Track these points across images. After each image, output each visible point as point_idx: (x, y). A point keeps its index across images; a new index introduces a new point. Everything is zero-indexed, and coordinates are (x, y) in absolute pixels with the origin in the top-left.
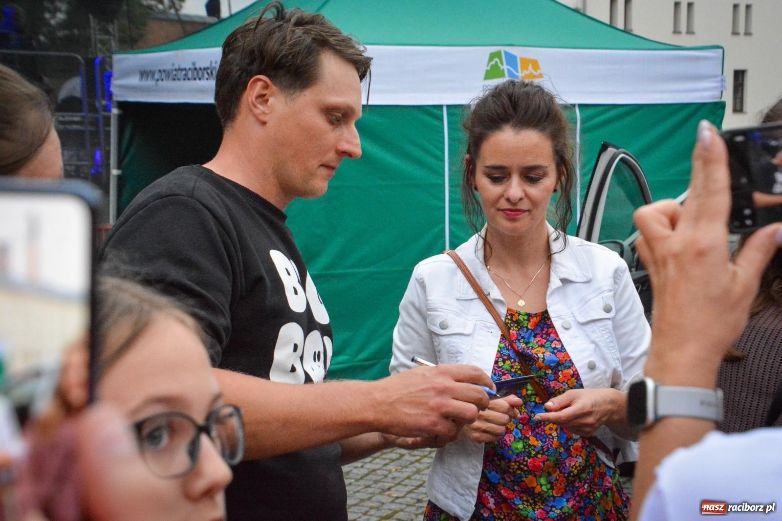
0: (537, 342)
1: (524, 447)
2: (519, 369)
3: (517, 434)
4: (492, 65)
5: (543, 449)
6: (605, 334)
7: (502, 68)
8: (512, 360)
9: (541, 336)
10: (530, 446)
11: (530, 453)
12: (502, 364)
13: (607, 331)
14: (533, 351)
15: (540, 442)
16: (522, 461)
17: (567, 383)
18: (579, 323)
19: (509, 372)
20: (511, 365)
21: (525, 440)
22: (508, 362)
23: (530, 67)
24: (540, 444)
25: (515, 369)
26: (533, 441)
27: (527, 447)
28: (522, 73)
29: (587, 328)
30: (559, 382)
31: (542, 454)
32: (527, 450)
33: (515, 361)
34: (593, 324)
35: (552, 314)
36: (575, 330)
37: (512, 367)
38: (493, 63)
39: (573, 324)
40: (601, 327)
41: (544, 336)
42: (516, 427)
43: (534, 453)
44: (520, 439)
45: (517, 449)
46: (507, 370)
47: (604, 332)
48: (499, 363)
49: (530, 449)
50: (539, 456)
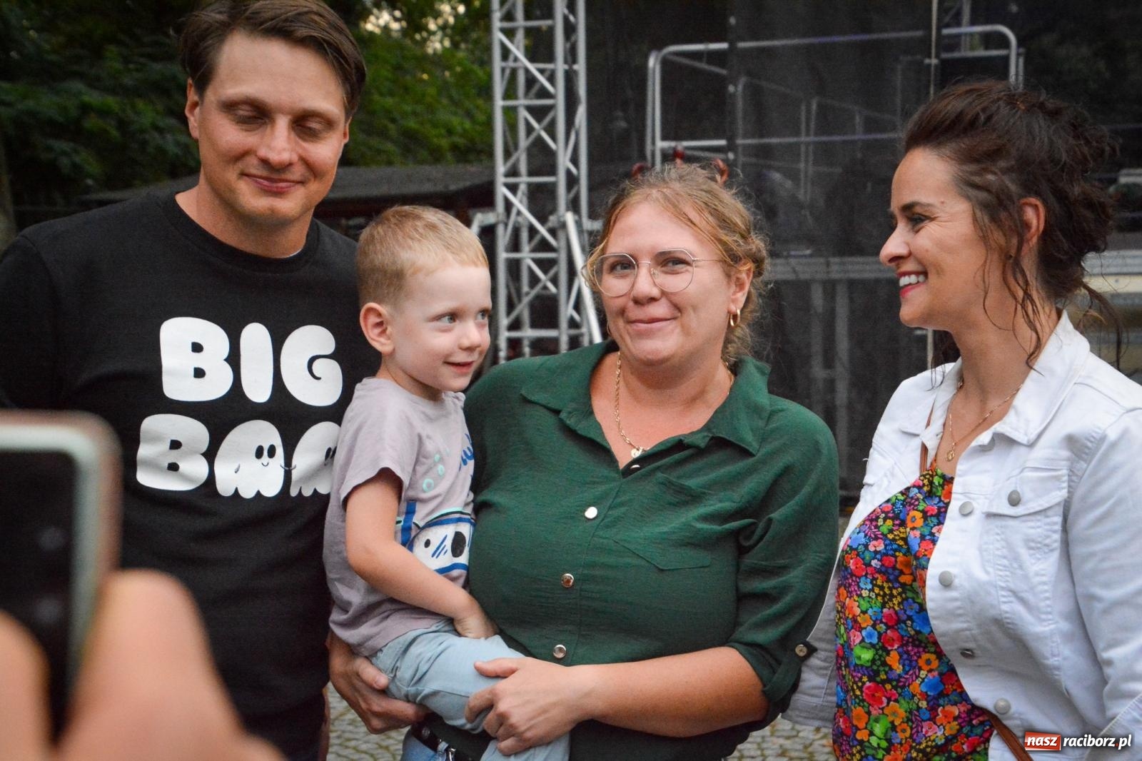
1: (873, 661)
3: (870, 636)
5: (898, 681)
6: (998, 541)
10: (884, 664)
11: (877, 673)
15: (901, 667)
16: (857, 679)
21: (880, 652)
22: (889, 522)
24: (898, 669)
25: (895, 535)
26: (893, 659)
27: (878, 663)
29: (986, 523)
31: (893, 687)
32: (875, 668)
36: (973, 521)
37: (891, 531)
40: (997, 527)
42: (874, 626)
43: (883, 676)
44: (873, 646)
45: (859, 658)
46: (882, 534)
49: (881, 668)
50: (888, 687)
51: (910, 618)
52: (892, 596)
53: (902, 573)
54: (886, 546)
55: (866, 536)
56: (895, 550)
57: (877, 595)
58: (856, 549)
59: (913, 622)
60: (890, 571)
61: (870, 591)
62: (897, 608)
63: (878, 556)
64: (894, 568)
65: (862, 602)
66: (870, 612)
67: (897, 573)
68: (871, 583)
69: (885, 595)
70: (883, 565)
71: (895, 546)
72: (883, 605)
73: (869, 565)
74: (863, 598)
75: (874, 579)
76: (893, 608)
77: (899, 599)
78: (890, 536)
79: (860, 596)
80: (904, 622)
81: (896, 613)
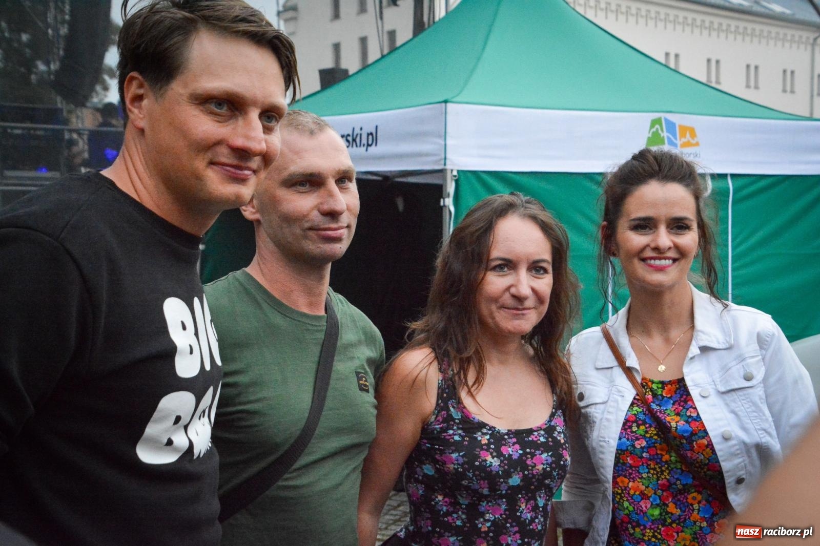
0: (674, 410)
1: (661, 514)
2: (655, 435)
3: (655, 500)
4: (653, 133)
5: (680, 519)
6: (745, 403)
7: (662, 135)
8: (647, 426)
9: (679, 404)
10: (667, 513)
11: (665, 520)
12: (636, 429)
13: (748, 400)
14: (668, 419)
15: (679, 510)
17: (702, 454)
18: (719, 392)
19: (644, 437)
20: (645, 430)
21: (663, 507)
22: (642, 427)
23: (688, 135)
24: (678, 512)
25: (650, 434)
26: (671, 508)
27: (664, 514)
28: (680, 140)
29: (726, 397)
30: (694, 452)
31: (678, 524)
32: (663, 517)
33: (650, 426)
34: (733, 393)
35: (689, 382)
36: (714, 399)
37: (646, 432)
38: (654, 130)
39: (712, 392)
40: (741, 396)
41: (682, 403)
42: (655, 493)
43: (669, 520)
44: (658, 505)
45: (653, 515)
46: (641, 435)
47: (745, 401)
48: (633, 428)
49: (667, 516)
50: (674, 525)
51: (678, 479)
52: (662, 472)
53: (662, 455)
54: (647, 442)
55: (628, 439)
56: (654, 443)
57: (653, 475)
58: (627, 450)
59: (680, 481)
60: (656, 457)
61: (647, 473)
62: (668, 477)
63: (645, 450)
64: (657, 454)
65: (644, 481)
66: (651, 486)
67: (660, 456)
68: (647, 468)
69: (658, 472)
70: (650, 455)
71: (653, 441)
72: (658, 479)
73: (642, 457)
74: (645, 479)
75: (648, 465)
76: (666, 478)
77: (667, 471)
78: (648, 435)
79: (642, 478)
80: (675, 484)
81: (668, 480)
